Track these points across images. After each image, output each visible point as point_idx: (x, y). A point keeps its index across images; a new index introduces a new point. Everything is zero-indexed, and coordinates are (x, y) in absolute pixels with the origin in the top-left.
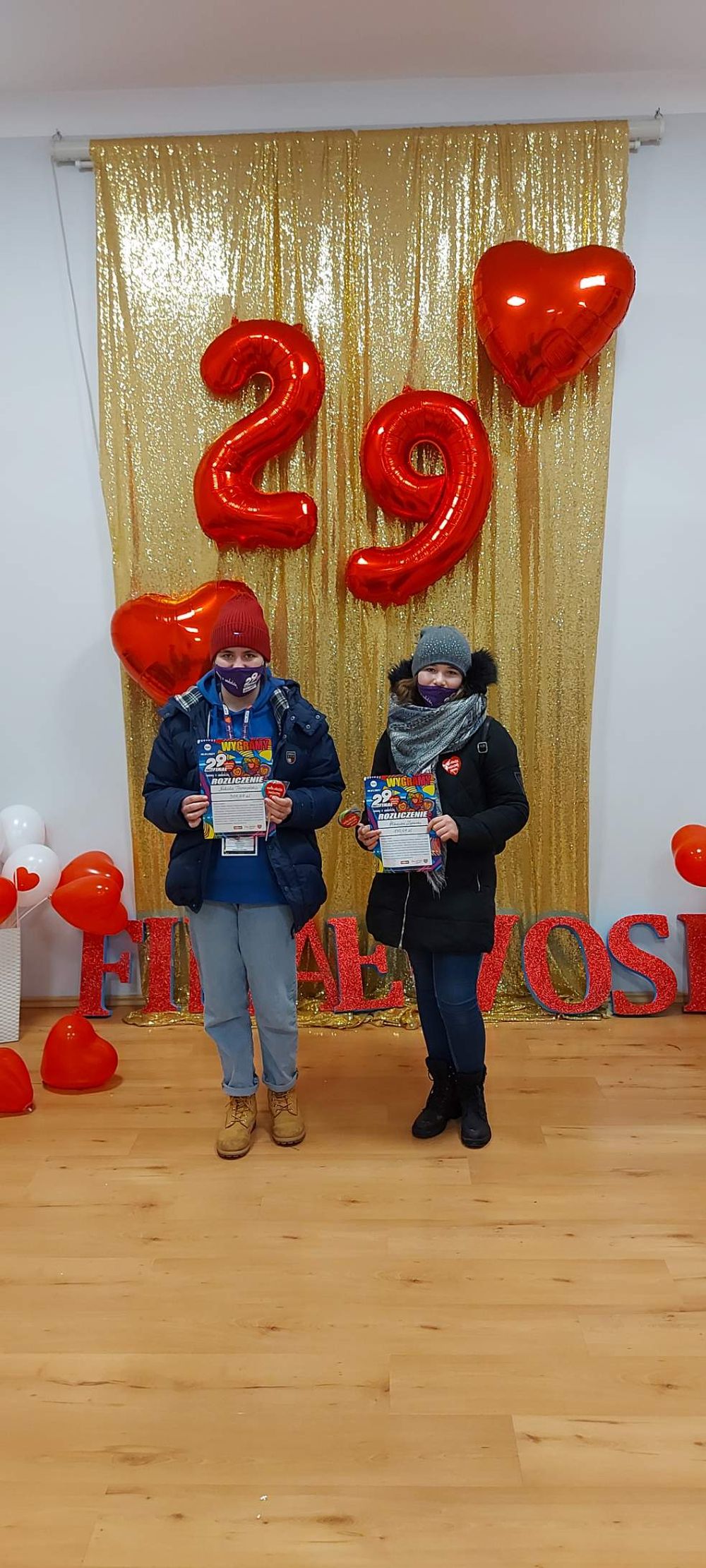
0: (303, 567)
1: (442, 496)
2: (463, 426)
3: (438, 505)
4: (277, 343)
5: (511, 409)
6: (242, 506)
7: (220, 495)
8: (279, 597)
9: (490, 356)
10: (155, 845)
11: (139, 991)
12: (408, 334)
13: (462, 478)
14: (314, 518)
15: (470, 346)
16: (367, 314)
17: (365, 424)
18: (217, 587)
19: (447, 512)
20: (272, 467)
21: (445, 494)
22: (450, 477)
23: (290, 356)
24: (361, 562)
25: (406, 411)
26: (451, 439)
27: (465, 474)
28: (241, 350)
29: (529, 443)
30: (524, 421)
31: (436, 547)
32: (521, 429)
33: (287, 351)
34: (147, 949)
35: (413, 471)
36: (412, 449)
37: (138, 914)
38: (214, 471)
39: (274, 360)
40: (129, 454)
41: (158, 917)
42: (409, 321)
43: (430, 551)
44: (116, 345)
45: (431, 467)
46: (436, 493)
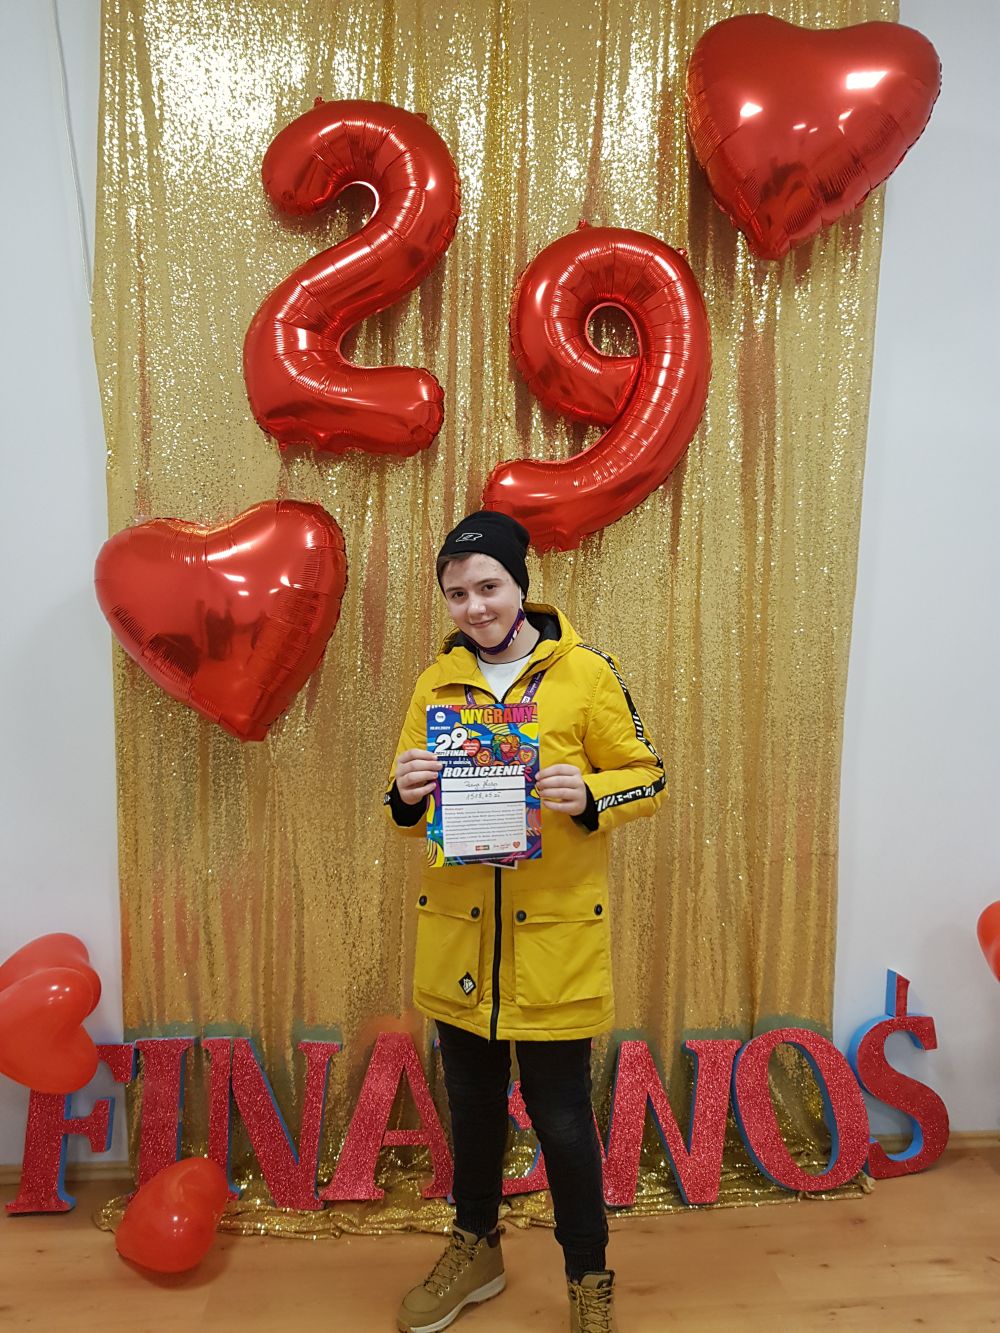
0: (414, 485)
1: (635, 388)
2: (670, 283)
3: (629, 400)
4: (387, 134)
5: (732, 271)
6: (322, 383)
7: (287, 363)
8: (375, 532)
9: (713, 182)
10: (158, 920)
11: (125, 1156)
12: (586, 146)
13: (667, 360)
14: (439, 407)
15: (677, 172)
16: (525, 111)
17: (518, 275)
18: (277, 510)
19: (642, 411)
20: (371, 331)
21: (640, 384)
22: (648, 358)
23: (407, 155)
24: (508, 481)
25: (585, 255)
26: (650, 303)
27: (672, 354)
28: (331, 143)
29: (761, 319)
30: (752, 291)
31: (628, 461)
32: (748, 300)
33: (402, 147)
34: (139, 1089)
35: (590, 347)
36: (590, 315)
37: (128, 1033)
38: (278, 325)
39: (381, 163)
40: (141, 299)
41: (158, 1039)
42: (588, 126)
43: (619, 468)
44: (128, 131)
45: (614, 346)
46: (625, 383)
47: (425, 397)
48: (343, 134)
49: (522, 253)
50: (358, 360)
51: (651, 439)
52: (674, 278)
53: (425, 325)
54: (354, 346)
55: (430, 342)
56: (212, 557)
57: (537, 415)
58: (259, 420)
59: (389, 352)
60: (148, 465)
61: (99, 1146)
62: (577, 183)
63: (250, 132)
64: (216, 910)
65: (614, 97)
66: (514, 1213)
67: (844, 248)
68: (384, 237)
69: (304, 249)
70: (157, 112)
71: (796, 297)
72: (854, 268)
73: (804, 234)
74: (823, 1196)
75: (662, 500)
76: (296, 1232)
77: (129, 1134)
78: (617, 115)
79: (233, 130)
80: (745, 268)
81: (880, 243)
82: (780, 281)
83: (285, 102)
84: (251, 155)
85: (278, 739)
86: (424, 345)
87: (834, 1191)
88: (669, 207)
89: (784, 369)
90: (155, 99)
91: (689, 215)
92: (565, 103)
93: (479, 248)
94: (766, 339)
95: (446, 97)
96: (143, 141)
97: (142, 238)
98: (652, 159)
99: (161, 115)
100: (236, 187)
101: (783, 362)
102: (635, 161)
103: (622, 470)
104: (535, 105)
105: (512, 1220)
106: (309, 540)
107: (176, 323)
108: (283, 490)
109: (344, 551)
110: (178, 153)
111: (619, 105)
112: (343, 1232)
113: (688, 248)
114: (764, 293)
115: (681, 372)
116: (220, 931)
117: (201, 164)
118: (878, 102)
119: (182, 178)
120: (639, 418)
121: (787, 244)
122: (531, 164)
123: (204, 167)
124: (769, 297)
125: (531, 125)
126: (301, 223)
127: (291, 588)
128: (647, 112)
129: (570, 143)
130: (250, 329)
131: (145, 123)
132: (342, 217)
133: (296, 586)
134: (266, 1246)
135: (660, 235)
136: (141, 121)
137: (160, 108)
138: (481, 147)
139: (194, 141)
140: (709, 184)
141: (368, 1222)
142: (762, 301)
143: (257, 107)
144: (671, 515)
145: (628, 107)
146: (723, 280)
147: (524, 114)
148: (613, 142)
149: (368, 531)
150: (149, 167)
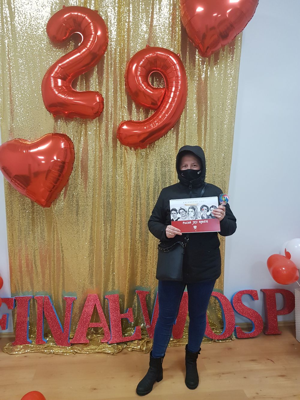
0: (96, 129)
1: (164, 98)
2: (174, 64)
3: (162, 102)
4: (85, 17)
5: (195, 61)
6: (65, 96)
7: (54, 90)
8: (84, 143)
9: (188, 33)
10: (20, 261)
11: (12, 331)
12: (149, 21)
13: (174, 89)
14: (102, 104)
15: (177, 29)
16: (129, 9)
17: (127, 62)
18: (52, 136)
19: (166, 105)
20: (82, 79)
21: (165, 97)
22: (168, 89)
23: (91, 23)
24: (125, 127)
25: (148, 56)
26: (168, 71)
27: (175, 87)
28: (67, 20)
29: (203, 76)
30: (201, 67)
31: (161, 121)
32: (199, 70)
33: (90, 21)
34: (16, 311)
35: (150, 85)
36: (150, 75)
37: (12, 294)
38: (52, 78)
39: (83, 26)
40: (9, 69)
41: (21, 296)
42: (149, 15)
43: (159, 123)
44: (4, 16)
45: (158, 85)
46: (161, 96)
47: (98, 101)
48: (71, 17)
49: (129, 55)
50: (78, 89)
51: (168, 114)
52: (176, 63)
53: (99, 78)
54: (76, 85)
55: (100, 83)
56: (32, 151)
57: (134, 106)
58: (46, 108)
59: (88, 86)
60: (13, 122)
61: (4, 328)
62: (146, 32)
63: (43, 16)
64: (38, 258)
65: (157, 5)
66: (128, 347)
67: (229, 54)
68: (84, 50)
69: (60, 54)
70: (13, 10)
71: (214, 69)
72: (232, 60)
73: (216, 49)
74: (220, 341)
75: (173, 133)
76: (62, 353)
77: (13, 324)
78: (158, 11)
79: (37, 16)
80: (199, 60)
81: (241, 52)
82: (209, 64)
83: (53, 7)
84: (43, 23)
85: (55, 207)
86: (98, 84)
87: (224, 340)
88: (175, 40)
89: (210, 92)
90: (12, 6)
91: (181, 43)
92: (142, 7)
93: (115, 54)
94: (205, 82)
95: (104, 5)
96: (9, 19)
97: (10, 50)
98: (169, 25)
99: (14, 10)
100: (38, 34)
101: (210, 89)
102: (164, 26)
103: (159, 124)
104: (132, 8)
105: (127, 349)
106: (63, 145)
107: (21, 77)
108: (55, 129)
109: (74, 149)
110: (20, 23)
111: (159, 8)
112: (76, 353)
113: (180, 54)
114: (204, 68)
115: (178, 93)
116: (39, 264)
117: (27, 27)
118: (238, 7)
119: (22, 31)
120: (165, 107)
121: (211, 52)
122: (131, 26)
123: (28, 28)
124: (206, 69)
125: (131, 14)
126: (59, 45)
127: (57, 161)
128: (168, 10)
129: (143, 20)
130: (43, 79)
131: (9, 13)
132: (72, 44)
133: (59, 160)
134: (54, 357)
135: (172, 50)
136: (8, 12)
137: (14, 8)
138: (116, 21)
139: (25, 19)
140: (187, 33)
141: (84, 350)
142: (204, 70)
143: (45, 8)
144: (176, 138)
145: (162, 8)
146: (192, 64)
147: (129, 10)
148: (157, 20)
149: (82, 142)
150: (11, 28)
